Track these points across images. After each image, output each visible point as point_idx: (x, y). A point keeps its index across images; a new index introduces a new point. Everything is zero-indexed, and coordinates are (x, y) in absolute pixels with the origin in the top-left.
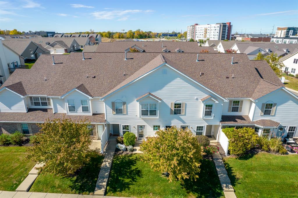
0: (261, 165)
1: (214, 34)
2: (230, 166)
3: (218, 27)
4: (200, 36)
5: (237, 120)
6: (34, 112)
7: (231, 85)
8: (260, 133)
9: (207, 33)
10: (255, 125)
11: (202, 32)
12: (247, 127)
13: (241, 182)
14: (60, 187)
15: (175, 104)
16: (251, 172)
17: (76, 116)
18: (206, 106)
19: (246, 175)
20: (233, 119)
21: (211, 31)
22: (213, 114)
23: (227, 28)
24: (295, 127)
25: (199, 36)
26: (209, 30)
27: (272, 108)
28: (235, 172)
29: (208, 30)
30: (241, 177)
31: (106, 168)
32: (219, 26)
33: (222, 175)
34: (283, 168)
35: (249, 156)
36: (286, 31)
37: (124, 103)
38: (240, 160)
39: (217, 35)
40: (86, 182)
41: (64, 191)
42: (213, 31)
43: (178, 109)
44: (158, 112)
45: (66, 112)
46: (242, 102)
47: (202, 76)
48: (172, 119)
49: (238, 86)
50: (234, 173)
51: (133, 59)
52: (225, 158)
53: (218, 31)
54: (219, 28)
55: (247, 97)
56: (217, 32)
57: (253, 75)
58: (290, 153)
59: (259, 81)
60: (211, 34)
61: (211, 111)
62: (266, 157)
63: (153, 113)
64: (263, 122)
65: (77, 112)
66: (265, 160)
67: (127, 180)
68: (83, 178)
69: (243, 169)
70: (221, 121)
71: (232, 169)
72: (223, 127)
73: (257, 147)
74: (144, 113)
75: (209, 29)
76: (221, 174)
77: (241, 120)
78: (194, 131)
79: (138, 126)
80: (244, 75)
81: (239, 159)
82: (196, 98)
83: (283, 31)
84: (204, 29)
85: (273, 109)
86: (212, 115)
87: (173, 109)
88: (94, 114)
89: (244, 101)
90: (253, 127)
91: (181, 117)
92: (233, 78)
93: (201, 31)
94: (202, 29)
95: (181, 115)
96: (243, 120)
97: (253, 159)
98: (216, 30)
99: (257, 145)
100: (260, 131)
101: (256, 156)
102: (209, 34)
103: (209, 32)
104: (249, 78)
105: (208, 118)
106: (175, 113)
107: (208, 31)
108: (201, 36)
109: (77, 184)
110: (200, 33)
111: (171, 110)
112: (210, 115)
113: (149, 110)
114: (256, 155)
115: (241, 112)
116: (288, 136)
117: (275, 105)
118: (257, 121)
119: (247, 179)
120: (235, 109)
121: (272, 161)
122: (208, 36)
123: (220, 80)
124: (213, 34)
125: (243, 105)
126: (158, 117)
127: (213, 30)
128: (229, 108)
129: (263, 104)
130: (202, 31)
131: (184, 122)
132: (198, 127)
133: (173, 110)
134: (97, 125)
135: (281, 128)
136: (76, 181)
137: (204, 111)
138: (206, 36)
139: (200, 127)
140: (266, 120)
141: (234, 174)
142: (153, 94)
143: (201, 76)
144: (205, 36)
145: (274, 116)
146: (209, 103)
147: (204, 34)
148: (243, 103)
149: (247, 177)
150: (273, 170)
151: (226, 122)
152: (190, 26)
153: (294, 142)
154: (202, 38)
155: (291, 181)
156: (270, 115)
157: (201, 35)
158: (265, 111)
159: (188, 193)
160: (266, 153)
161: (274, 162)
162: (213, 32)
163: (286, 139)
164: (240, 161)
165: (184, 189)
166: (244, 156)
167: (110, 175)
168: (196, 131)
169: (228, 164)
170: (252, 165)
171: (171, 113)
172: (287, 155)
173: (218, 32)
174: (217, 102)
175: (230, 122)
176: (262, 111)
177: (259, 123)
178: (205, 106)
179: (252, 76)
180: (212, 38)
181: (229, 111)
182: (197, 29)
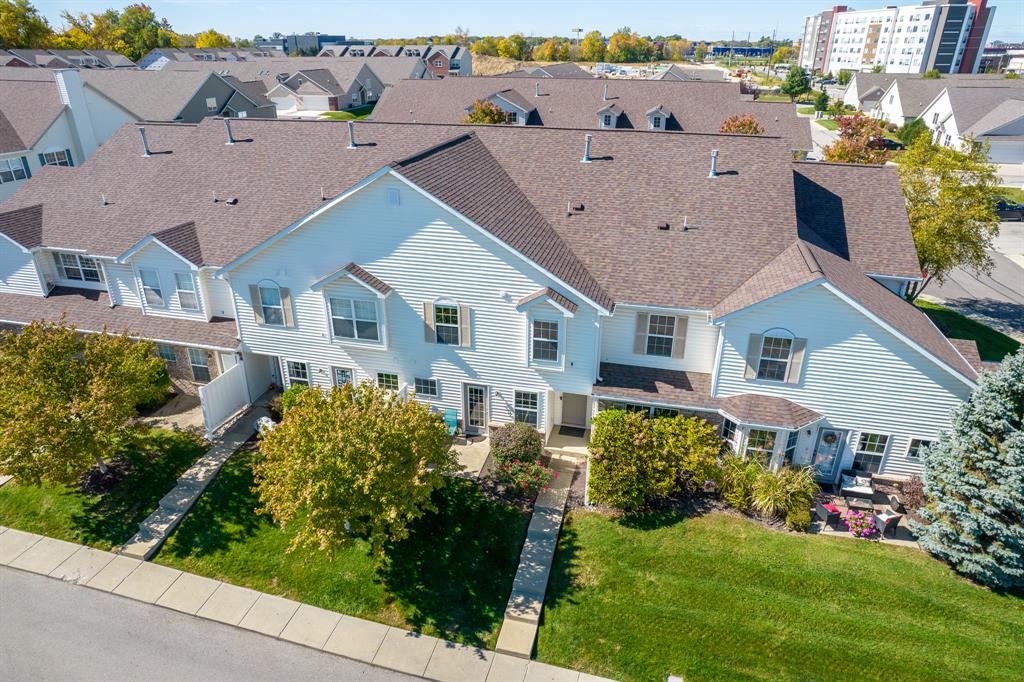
0: (689, 555)
1: (905, 46)
2: (577, 544)
3: (927, 17)
4: (849, 55)
5: (659, 384)
6: (65, 297)
7: (664, 257)
8: (739, 442)
9: (876, 41)
10: (721, 412)
11: (858, 40)
12: (688, 414)
13: (585, 598)
14: (48, 516)
15: (438, 309)
16: (640, 574)
17: (166, 321)
18: (537, 324)
19: (615, 580)
20: (644, 379)
21: (897, 34)
22: (563, 357)
23: (966, 22)
24: (884, 439)
25: (843, 56)
26: (886, 30)
27: (790, 356)
28: (583, 563)
29: (883, 30)
30: (596, 583)
31: (192, 485)
32: (931, 11)
33: (532, 567)
34: (765, 577)
35: (664, 518)
37: (285, 293)
38: (624, 528)
39: (918, 52)
40: (121, 515)
41: (52, 530)
42: (904, 34)
43: (447, 326)
44: (383, 331)
45: (139, 305)
46: (684, 321)
47: (573, 218)
48: (434, 359)
49: (686, 262)
50: (573, 566)
51: (375, 145)
52: (575, 513)
53: (926, 36)
54: (929, 23)
55: (701, 305)
56: (921, 41)
57: (770, 225)
58: (827, 530)
59: (782, 249)
60: (895, 49)
61: (555, 345)
62: (730, 529)
63: (368, 330)
64: (752, 404)
65: (166, 308)
66: (714, 542)
67: (231, 528)
68: (119, 503)
69: (618, 558)
70: (598, 383)
71: (577, 553)
72: (605, 405)
73: (712, 490)
74: (341, 329)
75: (889, 25)
76: (531, 560)
77: (676, 387)
78: (509, 406)
79: (333, 368)
80: (736, 221)
81: (621, 523)
82: (502, 293)
84: (867, 25)
85: (794, 361)
86: (560, 357)
87: (432, 323)
88: (215, 320)
89: (690, 320)
90: (712, 418)
91: (461, 354)
92: (686, 229)
93: (853, 36)
94: (859, 27)
95: (462, 348)
96: (682, 387)
97: (677, 529)
98: (915, 29)
99: (708, 486)
100: (738, 434)
101: (689, 523)
102: (885, 46)
103: (887, 40)
104: (750, 235)
105: (548, 366)
106: (440, 340)
107: (882, 34)
108: (854, 56)
109: (94, 514)
110: (851, 46)
111: (427, 327)
112: (554, 357)
113: (354, 320)
114: (695, 519)
115: (683, 357)
116: (858, 467)
117: (801, 344)
118: (730, 399)
119: (609, 592)
120: (660, 346)
121: (736, 549)
122: (879, 56)
123: (630, 235)
124: (901, 45)
125: (688, 334)
126: (384, 348)
127: (904, 30)
128: (638, 338)
129: (754, 339)
130: (857, 37)
131: (473, 374)
132: (518, 394)
133: (433, 328)
134: (220, 352)
135: (831, 436)
136: (95, 508)
137: (532, 339)
138: (873, 56)
139: (526, 395)
140: (767, 398)
141: (574, 571)
142: (367, 268)
143: (570, 215)
144: (869, 57)
145: (801, 384)
146: (545, 317)
147: (867, 46)
148: (689, 327)
149: (613, 586)
150: (723, 578)
151: (615, 389)
152: (816, 18)
153: (870, 491)
154: (856, 63)
155: (769, 623)
156: (782, 379)
157: (852, 50)
158: (764, 363)
159: (389, 601)
160: (739, 515)
161: (744, 552)
162: (902, 40)
163: (845, 477)
164: (620, 529)
165: (383, 586)
166: (646, 515)
167: (193, 508)
168: (513, 406)
169: (575, 535)
170: (655, 549)
171: (428, 339)
172: (808, 536)
173: (926, 39)
174: (568, 314)
175: (630, 391)
176: (749, 362)
177: (735, 406)
178: (532, 325)
179: (765, 229)
180: (897, 62)
181: (637, 350)
182: (841, 27)
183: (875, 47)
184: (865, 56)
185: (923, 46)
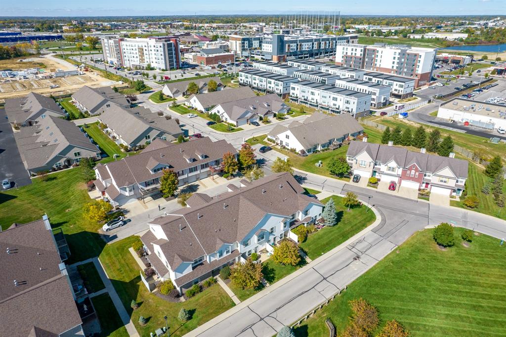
0: (312, 241)
1: (156, 56)
2: (302, 248)
3: (160, 46)
4: (133, 59)
5: (295, 223)
9: (143, 54)
11: (134, 53)
15: (271, 229)
16: (310, 246)
17: (224, 259)
21: (150, 52)
23: (173, 48)
25: (130, 59)
26: (146, 50)
27: (308, 212)
28: (305, 249)
29: (144, 50)
30: (308, 250)
34: (319, 238)
36: (240, 42)
39: (162, 59)
42: (153, 52)
44: (264, 237)
52: (299, 245)
53: (163, 53)
54: (162, 49)
55: (297, 211)
56: (161, 55)
60: (152, 57)
61: (286, 225)
64: (306, 220)
65: (224, 255)
69: (307, 246)
70: (289, 227)
72: (291, 230)
73: (307, 233)
74: (259, 240)
75: (146, 48)
79: (255, 248)
82: (279, 222)
83: (237, 41)
84: (137, 48)
88: (232, 252)
90: (302, 224)
93: (132, 51)
94: (134, 48)
95: (274, 233)
96: (298, 222)
98: (157, 51)
100: (305, 224)
102: (148, 56)
103: (148, 54)
107: (145, 52)
108: (135, 59)
110: (132, 55)
114: (308, 237)
115: (296, 218)
116: (316, 220)
117: (309, 209)
118: (303, 220)
120: (293, 218)
122: (147, 60)
124: (154, 56)
127: (153, 50)
129: (304, 211)
132: (280, 235)
133: (270, 232)
135: (312, 219)
138: (144, 60)
142: (262, 229)
144: (142, 60)
147: (140, 55)
148: (296, 214)
150: (316, 241)
151: (292, 226)
154: (137, 62)
157: (133, 57)
158: (306, 214)
160: (311, 234)
162: (153, 54)
164: (304, 243)
166: (304, 240)
170: (309, 243)
173: (163, 54)
174: (287, 220)
176: (304, 215)
178: (283, 224)
180: (154, 62)
182: (124, 47)
183: (144, 56)
184: (140, 59)
185: (163, 57)
